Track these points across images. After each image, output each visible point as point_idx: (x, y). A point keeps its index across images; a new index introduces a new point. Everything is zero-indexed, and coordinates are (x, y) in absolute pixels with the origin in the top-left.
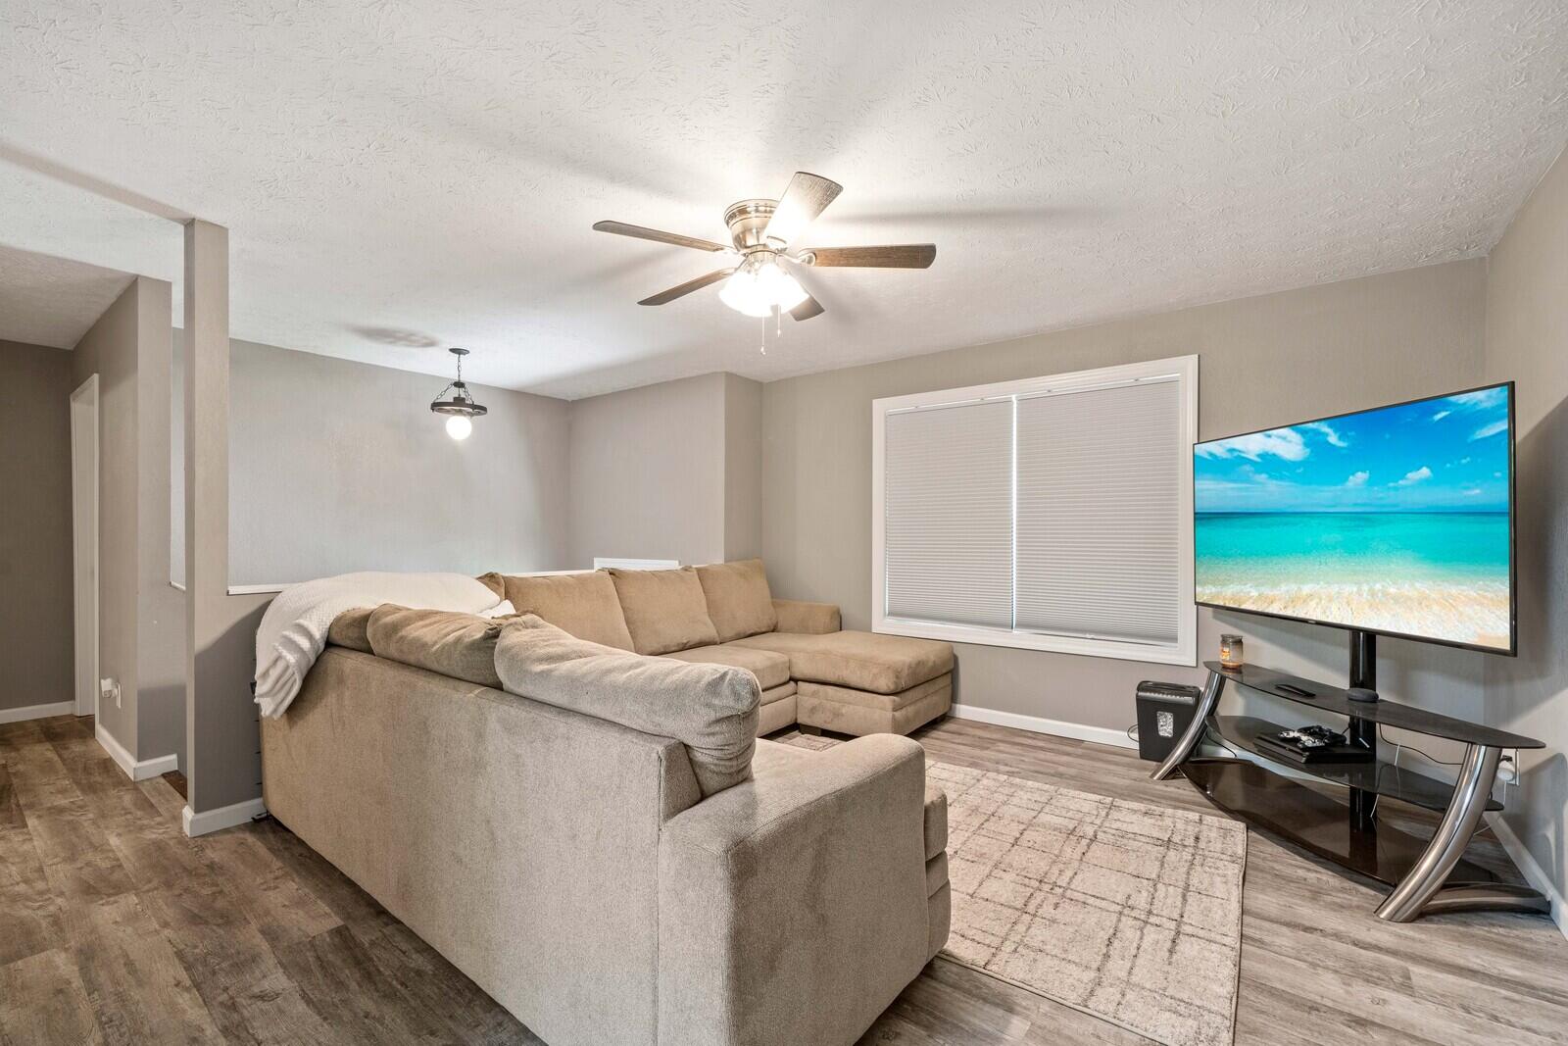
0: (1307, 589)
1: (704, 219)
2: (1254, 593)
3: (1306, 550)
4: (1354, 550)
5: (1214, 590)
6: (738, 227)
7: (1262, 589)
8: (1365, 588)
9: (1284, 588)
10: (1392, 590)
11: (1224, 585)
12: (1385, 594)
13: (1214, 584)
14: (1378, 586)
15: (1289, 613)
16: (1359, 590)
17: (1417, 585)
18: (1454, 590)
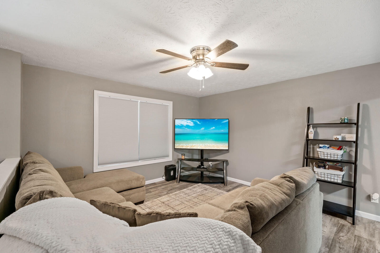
0: (194, 145)
1: (185, 50)
2: (185, 145)
3: (194, 139)
4: (202, 139)
5: (178, 145)
6: (194, 54)
7: (187, 145)
8: (204, 144)
9: (190, 145)
10: (208, 145)
11: (180, 144)
12: (207, 146)
13: (178, 144)
14: (206, 144)
15: (191, 148)
16: (203, 145)
17: (213, 144)
18: (219, 145)
